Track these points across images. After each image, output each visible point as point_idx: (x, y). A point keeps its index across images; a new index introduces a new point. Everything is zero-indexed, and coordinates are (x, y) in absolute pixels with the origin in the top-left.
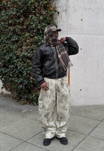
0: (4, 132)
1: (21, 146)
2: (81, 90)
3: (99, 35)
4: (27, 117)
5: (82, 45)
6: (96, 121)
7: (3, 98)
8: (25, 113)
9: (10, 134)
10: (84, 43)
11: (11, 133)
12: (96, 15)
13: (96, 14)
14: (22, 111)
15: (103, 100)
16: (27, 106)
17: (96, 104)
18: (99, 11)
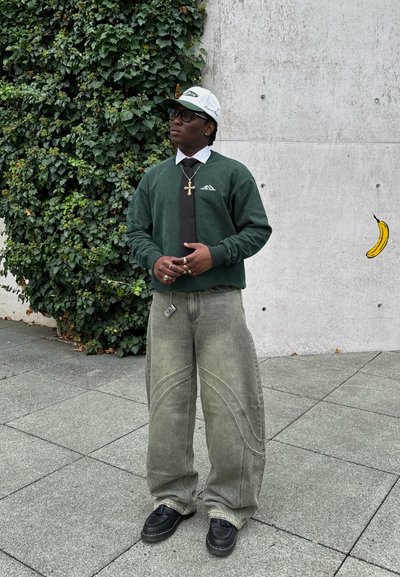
0: (27, 430)
1: (72, 467)
2: (264, 309)
3: (319, 141)
4: (99, 389)
5: (266, 173)
6: (305, 400)
7: (34, 338)
8: (94, 377)
9: (45, 436)
10: (270, 169)
11: (49, 432)
12: (309, 81)
13: (306, 79)
14: (87, 371)
15: (333, 340)
16: (102, 358)
17: (311, 352)
18: (318, 67)
